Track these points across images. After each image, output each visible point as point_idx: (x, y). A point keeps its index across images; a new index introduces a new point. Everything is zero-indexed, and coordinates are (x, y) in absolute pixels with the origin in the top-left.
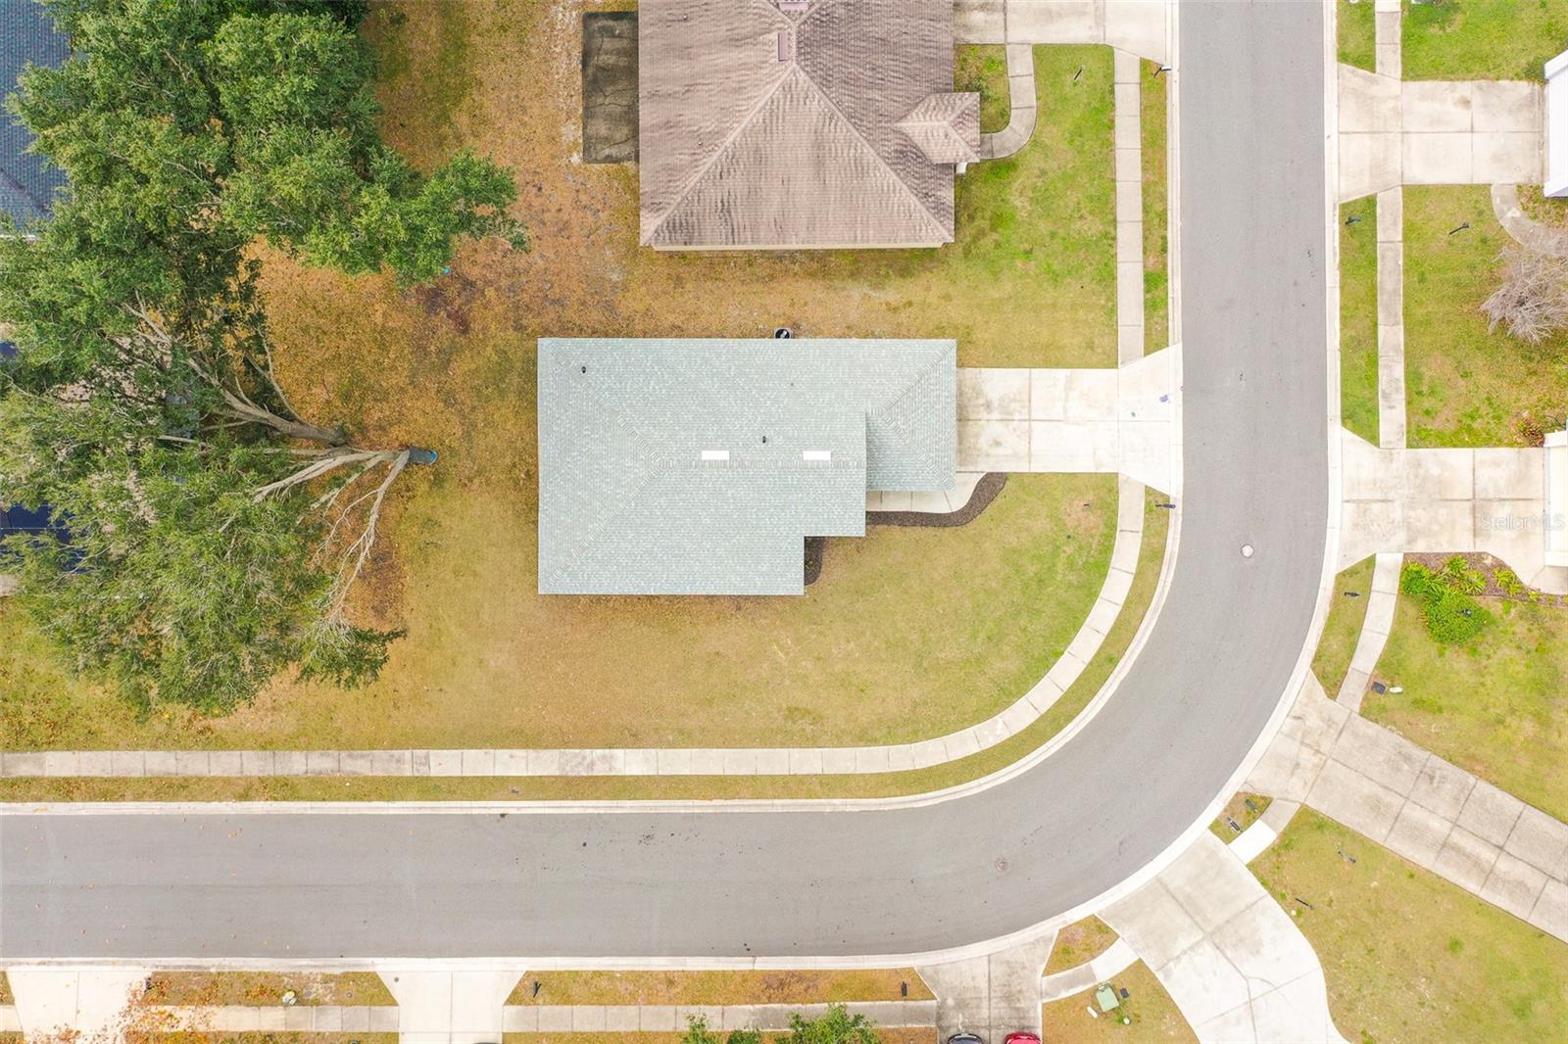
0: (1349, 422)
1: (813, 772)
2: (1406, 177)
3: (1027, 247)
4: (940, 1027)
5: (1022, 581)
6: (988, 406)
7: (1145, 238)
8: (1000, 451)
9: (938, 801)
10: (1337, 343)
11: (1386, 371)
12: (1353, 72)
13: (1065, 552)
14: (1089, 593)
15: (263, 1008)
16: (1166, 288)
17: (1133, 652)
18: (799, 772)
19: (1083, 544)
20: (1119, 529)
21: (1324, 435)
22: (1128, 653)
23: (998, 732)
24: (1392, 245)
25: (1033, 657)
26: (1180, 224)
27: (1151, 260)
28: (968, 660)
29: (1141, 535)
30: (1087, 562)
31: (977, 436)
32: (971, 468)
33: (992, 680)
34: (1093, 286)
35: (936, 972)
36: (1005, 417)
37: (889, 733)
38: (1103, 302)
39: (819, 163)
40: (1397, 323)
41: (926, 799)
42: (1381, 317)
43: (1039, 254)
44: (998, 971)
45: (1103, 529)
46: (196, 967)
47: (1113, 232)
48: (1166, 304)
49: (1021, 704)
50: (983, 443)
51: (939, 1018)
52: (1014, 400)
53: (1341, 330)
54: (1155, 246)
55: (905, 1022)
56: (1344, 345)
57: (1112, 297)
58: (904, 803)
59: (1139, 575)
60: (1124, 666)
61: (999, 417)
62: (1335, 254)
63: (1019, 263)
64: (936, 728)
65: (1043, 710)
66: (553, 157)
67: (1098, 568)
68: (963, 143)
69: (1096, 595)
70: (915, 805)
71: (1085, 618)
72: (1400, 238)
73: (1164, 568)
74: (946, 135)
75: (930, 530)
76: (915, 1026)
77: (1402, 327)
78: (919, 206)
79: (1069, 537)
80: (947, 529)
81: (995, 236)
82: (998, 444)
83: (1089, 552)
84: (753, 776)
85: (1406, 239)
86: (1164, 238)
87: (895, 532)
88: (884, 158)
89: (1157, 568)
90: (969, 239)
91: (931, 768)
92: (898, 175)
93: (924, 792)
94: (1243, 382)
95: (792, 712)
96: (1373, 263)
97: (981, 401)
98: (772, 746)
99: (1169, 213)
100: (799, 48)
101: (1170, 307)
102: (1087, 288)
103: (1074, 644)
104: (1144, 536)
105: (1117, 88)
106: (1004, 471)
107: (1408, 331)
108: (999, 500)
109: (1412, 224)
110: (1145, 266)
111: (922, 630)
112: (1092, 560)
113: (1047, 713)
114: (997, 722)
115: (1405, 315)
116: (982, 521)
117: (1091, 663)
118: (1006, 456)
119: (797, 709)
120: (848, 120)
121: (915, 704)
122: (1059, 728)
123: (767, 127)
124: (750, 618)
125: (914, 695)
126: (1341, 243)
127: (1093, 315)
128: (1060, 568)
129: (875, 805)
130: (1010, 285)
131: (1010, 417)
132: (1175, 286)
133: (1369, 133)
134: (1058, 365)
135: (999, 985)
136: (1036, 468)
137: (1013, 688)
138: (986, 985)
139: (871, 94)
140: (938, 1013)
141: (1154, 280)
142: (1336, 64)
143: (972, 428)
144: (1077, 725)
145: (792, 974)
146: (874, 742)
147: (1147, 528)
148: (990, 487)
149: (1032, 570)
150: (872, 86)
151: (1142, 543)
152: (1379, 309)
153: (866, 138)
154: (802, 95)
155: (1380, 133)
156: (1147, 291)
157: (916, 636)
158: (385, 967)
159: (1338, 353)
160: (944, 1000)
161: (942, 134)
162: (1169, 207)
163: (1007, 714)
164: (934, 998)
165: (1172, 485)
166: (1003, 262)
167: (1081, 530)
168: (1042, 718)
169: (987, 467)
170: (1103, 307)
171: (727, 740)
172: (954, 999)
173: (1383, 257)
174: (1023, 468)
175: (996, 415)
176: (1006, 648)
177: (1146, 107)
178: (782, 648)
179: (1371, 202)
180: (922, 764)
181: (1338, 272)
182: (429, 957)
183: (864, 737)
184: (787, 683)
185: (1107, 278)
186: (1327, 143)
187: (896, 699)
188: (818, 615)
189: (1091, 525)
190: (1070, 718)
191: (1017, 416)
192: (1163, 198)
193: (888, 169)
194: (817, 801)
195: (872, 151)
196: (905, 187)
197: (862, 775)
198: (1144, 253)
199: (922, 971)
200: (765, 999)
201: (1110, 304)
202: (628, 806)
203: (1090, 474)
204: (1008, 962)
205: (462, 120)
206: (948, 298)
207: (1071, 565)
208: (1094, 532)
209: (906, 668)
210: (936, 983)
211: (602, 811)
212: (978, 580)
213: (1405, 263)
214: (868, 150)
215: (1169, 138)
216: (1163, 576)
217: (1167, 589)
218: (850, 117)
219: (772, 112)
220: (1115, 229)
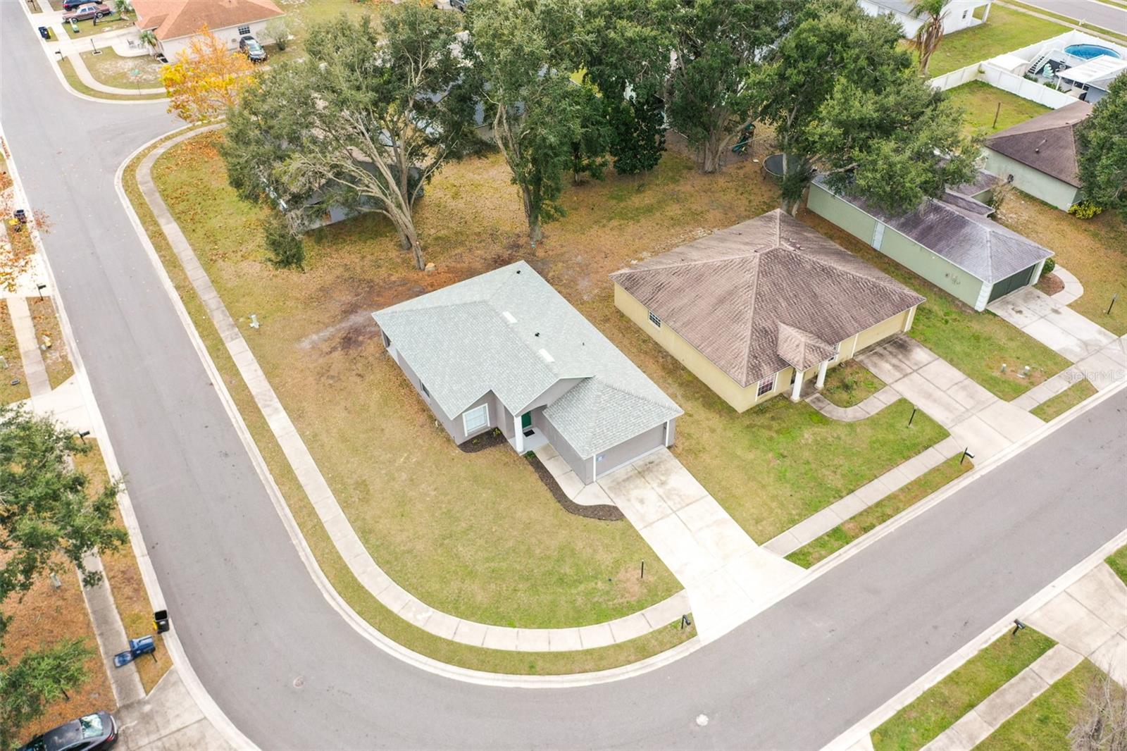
0: (878, 737)
1: (321, 517)
2: (1095, 656)
3: (785, 454)
4: (119, 711)
5: (553, 567)
6: (663, 483)
7: (861, 514)
8: (638, 505)
9: (337, 608)
10: (927, 686)
11: (946, 741)
12: (1111, 574)
13: (596, 583)
14: (577, 619)
15: (36, 341)
16: (842, 546)
17: (550, 682)
18: (316, 510)
19: (612, 593)
20: (643, 611)
21: (849, 723)
22: (547, 678)
23: (419, 617)
24: (1039, 680)
25: (498, 608)
26: (893, 530)
27: (851, 525)
28: (467, 566)
29: (651, 630)
30: (600, 603)
31: (636, 487)
32: (612, 495)
33: (460, 590)
34: (799, 502)
35: (174, 684)
36: (664, 496)
37: (379, 546)
38: (794, 512)
39: (721, 301)
40: (990, 724)
41: (334, 599)
42: (981, 707)
43: (788, 462)
44: (193, 733)
45: (633, 600)
46: (57, 307)
47: (844, 494)
48: (832, 552)
49: (452, 620)
50: (635, 493)
51: (127, 707)
52: (680, 496)
53: (939, 683)
54: (864, 522)
55: (116, 682)
56: (931, 693)
57: (802, 517)
58: (324, 586)
59: (619, 647)
60: (533, 682)
61: (661, 493)
62: (986, 642)
63: (770, 455)
64: (399, 574)
65: (457, 639)
66: (627, 255)
67: (602, 615)
68: (802, 356)
69: (579, 625)
70: (326, 596)
71: (555, 627)
72: (1052, 682)
73: (637, 665)
74: (798, 346)
75: (549, 495)
76: (114, 691)
77: (992, 730)
78: (746, 357)
79: (610, 580)
80: (558, 504)
81: (774, 435)
82: (642, 501)
83: (609, 600)
84: (301, 486)
85: (1055, 687)
86: (872, 527)
87: (533, 478)
88: (754, 322)
89: (633, 658)
90: (759, 423)
91: (363, 587)
92: (752, 335)
93: (340, 594)
94: (829, 635)
95: (362, 485)
96: (1013, 674)
97: (663, 478)
98: (330, 485)
99: (892, 520)
100: (769, 253)
101: (833, 556)
102: (794, 498)
103: (527, 631)
104: (651, 633)
105: (930, 449)
106: (625, 515)
107: (993, 737)
108: (602, 523)
109: (1070, 684)
110: (842, 524)
111: (472, 526)
112: (604, 606)
113: (456, 643)
114: (427, 611)
115: (1003, 726)
116: (579, 520)
117: (519, 653)
118: (638, 511)
119: (366, 485)
120: (756, 294)
121: (410, 551)
122: (448, 661)
123: (716, 270)
124: (419, 434)
125: (418, 547)
126: (998, 640)
127: (779, 511)
128: (582, 587)
129: (313, 569)
130: (753, 457)
131: (665, 499)
132: (849, 552)
133: (1090, 611)
134: (726, 509)
135: (176, 740)
136: (644, 534)
137: (463, 608)
138: (174, 729)
139: (781, 300)
140: (132, 703)
141: (839, 536)
142: (1101, 561)
143: (640, 482)
144: (460, 674)
145: (140, 582)
146: (366, 541)
147: (660, 631)
148: (609, 513)
149: (567, 569)
150: (786, 299)
151: (645, 635)
152: (985, 701)
153: (755, 308)
154: (748, 268)
155: (1099, 618)
156: (828, 535)
157: (464, 525)
158: (81, 377)
159: (921, 693)
160: (148, 702)
161: (796, 343)
162: (895, 518)
163: (438, 615)
164: (147, 693)
165: (709, 630)
166: (762, 447)
167: (621, 586)
168: (450, 643)
169: (620, 504)
170: (791, 514)
171: (322, 461)
172: (151, 710)
173: (1023, 679)
174: (638, 525)
175: (660, 491)
176: (493, 586)
177: (938, 470)
178: (407, 458)
179: (1049, 644)
180: (364, 580)
181: (976, 653)
182: (93, 392)
183: (365, 534)
184: (383, 472)
185: (812, 507)
186: (1048, 588)
187: (408, 537)
188: (444, 466)
189: (631, 590)
190: (462, 664)
191: (670, 503)
192: (898, 510)
193: (750, 328)
194: (299, 531)
195: (752, 314)
196: (749, 342)
197: (334, 547)
198: (851, 519)
199: (172, 672)
200: (111, 574)
201: (797, 517)
202: (246, 437)
203: (667, 570)
204: (203, 737)
205: (615, 223)
206: (713, 431)
207: (589, 594)
208: (627, 595)
209: (437, 532)
210: (163, 689)
211: (235, 425)
212: (534, 540)
213: (1038, 698)
214: (750, 314)
215: (936, 493)
216: (629, 667)
217: (622, 677)
218: (758, 294)
219: (726, 266)
220: (848, 494)
